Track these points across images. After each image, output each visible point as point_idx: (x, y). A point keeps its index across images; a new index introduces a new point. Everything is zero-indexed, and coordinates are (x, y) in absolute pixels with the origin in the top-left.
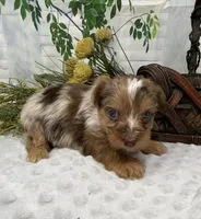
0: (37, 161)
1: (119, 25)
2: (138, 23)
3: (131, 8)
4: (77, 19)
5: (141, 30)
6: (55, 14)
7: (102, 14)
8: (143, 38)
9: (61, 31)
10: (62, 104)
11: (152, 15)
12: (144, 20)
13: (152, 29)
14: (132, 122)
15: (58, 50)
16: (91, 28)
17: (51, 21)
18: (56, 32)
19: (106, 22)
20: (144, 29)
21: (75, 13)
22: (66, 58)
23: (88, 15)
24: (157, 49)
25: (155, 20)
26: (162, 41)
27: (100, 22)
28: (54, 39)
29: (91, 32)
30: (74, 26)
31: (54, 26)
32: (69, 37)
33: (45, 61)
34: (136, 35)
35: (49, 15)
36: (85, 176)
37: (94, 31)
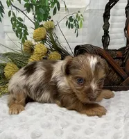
0: (18, 113)
1: (59, 19)
2: (71, 19)
3: (66, 9)
4: (31, 15)
5: (73, 23)
6: (15, 11)
7: (47, 12)
8: (75, 28)
9: (19, 23)
10: (39, 73)
11: (79, 14)
12: (74, 17)
13: (79, 22)
14: (94, 86)
15: (17, 36)
16: (40, 21)
17: (12, 16)
18: (15, 24)
19: (50, 18)
20: (75, 22)
21: (29, 11)
22: (23, 42)
23: (38, 13)
24: (83, 35)
25: (81, 17)
26: (86, 30)
27: (46, 17)
28: (14, 29)
29: (40, 24)
30: (28, 19)
31: (14, 19)
32: (25, 27)
33: (7, 43)
34: (70, 26)
35: (10, 12)
36: (57, 118)
37: (43, 23)
